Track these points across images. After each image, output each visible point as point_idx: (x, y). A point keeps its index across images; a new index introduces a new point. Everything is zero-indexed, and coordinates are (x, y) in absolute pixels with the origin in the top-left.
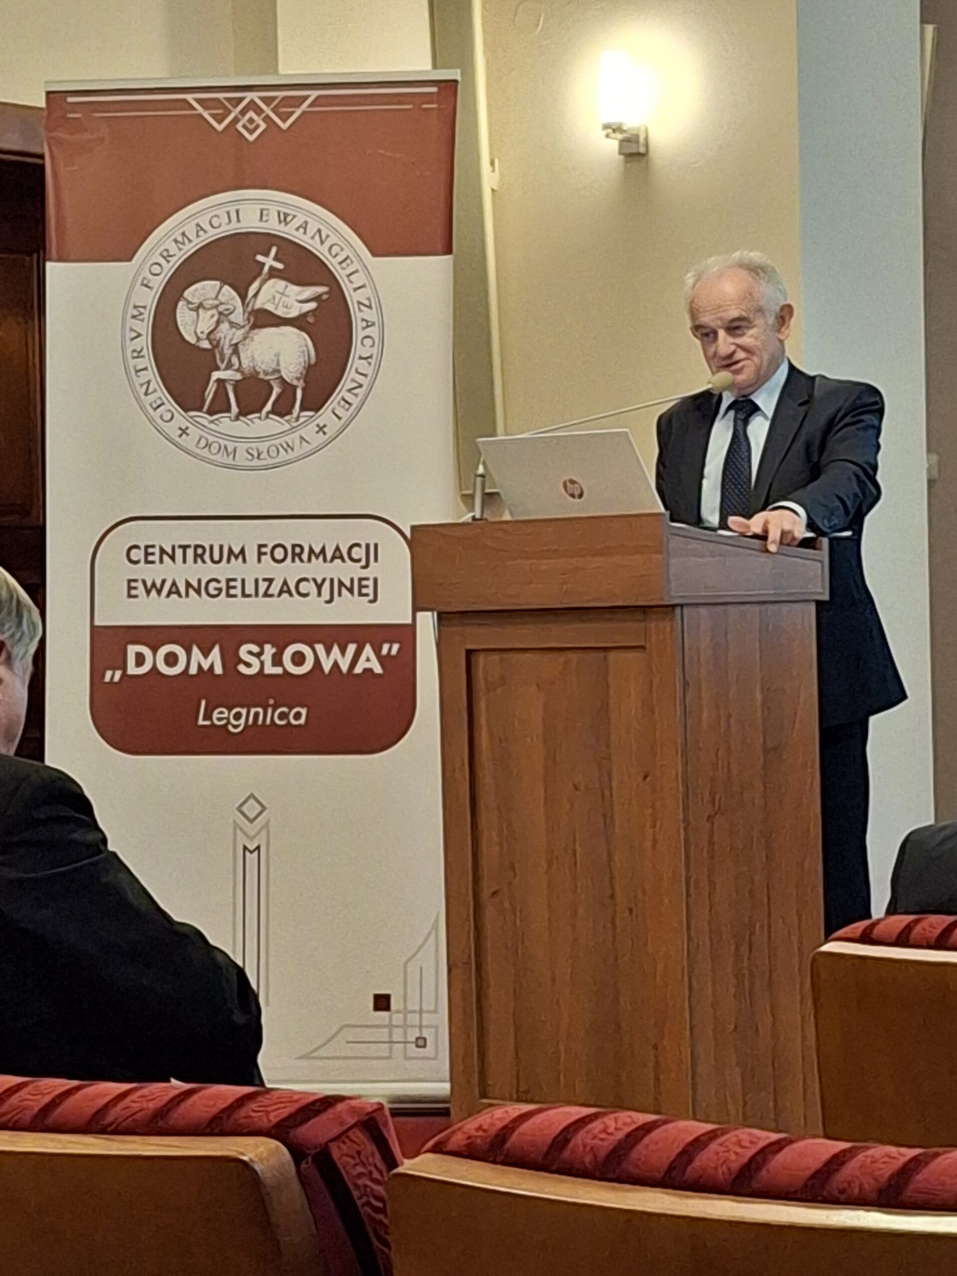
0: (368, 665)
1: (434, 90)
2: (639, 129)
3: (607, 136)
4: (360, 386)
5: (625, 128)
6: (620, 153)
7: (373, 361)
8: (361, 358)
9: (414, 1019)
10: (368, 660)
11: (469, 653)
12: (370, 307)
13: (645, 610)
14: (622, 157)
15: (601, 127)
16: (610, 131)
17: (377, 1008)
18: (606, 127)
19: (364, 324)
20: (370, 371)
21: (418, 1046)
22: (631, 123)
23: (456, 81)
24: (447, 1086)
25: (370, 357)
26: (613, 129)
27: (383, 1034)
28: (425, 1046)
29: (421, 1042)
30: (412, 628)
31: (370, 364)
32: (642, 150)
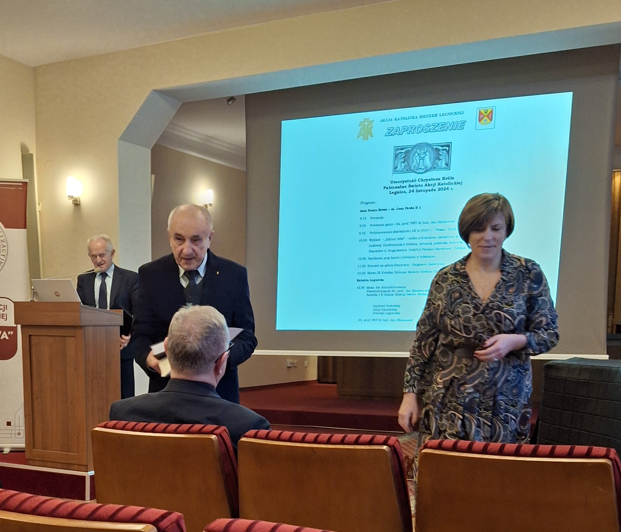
0: (5, 337)
1: (21, 184)
2: (77, 197)
3: (69, 199)
4: (2, 263)
5: (74, 197)
6: (73, 203)
7: (5, 256)
8: (2, 255)
9: (17, 428)
10: (5, 335)
11: (30, 336)
12: (4, 242)
13: (75, 327)
14: (73, 205)
15: (67, 196)
16: (70, 198)
17: (8, 425)
18: (69, 196)
19: (3, 246)
20: (4, 259)
21: (19, 435)
22: (76, 196)
23: (27, 182)
24: (24, 445)
25: (4, 255)
26: (71, 197)
27: (9, 432)
28: (20, 435)
29: (19, 434)
30: (16, 327)
31: (4, 257)
32: (79, 203)
